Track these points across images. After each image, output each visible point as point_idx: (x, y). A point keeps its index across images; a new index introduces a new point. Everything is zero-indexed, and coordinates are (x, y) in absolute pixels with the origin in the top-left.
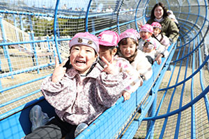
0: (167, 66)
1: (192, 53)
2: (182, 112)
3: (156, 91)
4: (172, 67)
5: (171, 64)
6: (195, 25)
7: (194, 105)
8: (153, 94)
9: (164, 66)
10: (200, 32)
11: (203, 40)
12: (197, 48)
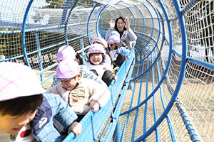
0: (127, 85)
1: (151, 68)
2: (147, 139)
3: (117, 117)
4: (132, 84)
5: (130, 81)
6: (151, 38)
7: (158, 128)
8: (114, 120)
9: (124, 85)
10: (156, 45)
11: (160, 53)
12: (155, 62)
